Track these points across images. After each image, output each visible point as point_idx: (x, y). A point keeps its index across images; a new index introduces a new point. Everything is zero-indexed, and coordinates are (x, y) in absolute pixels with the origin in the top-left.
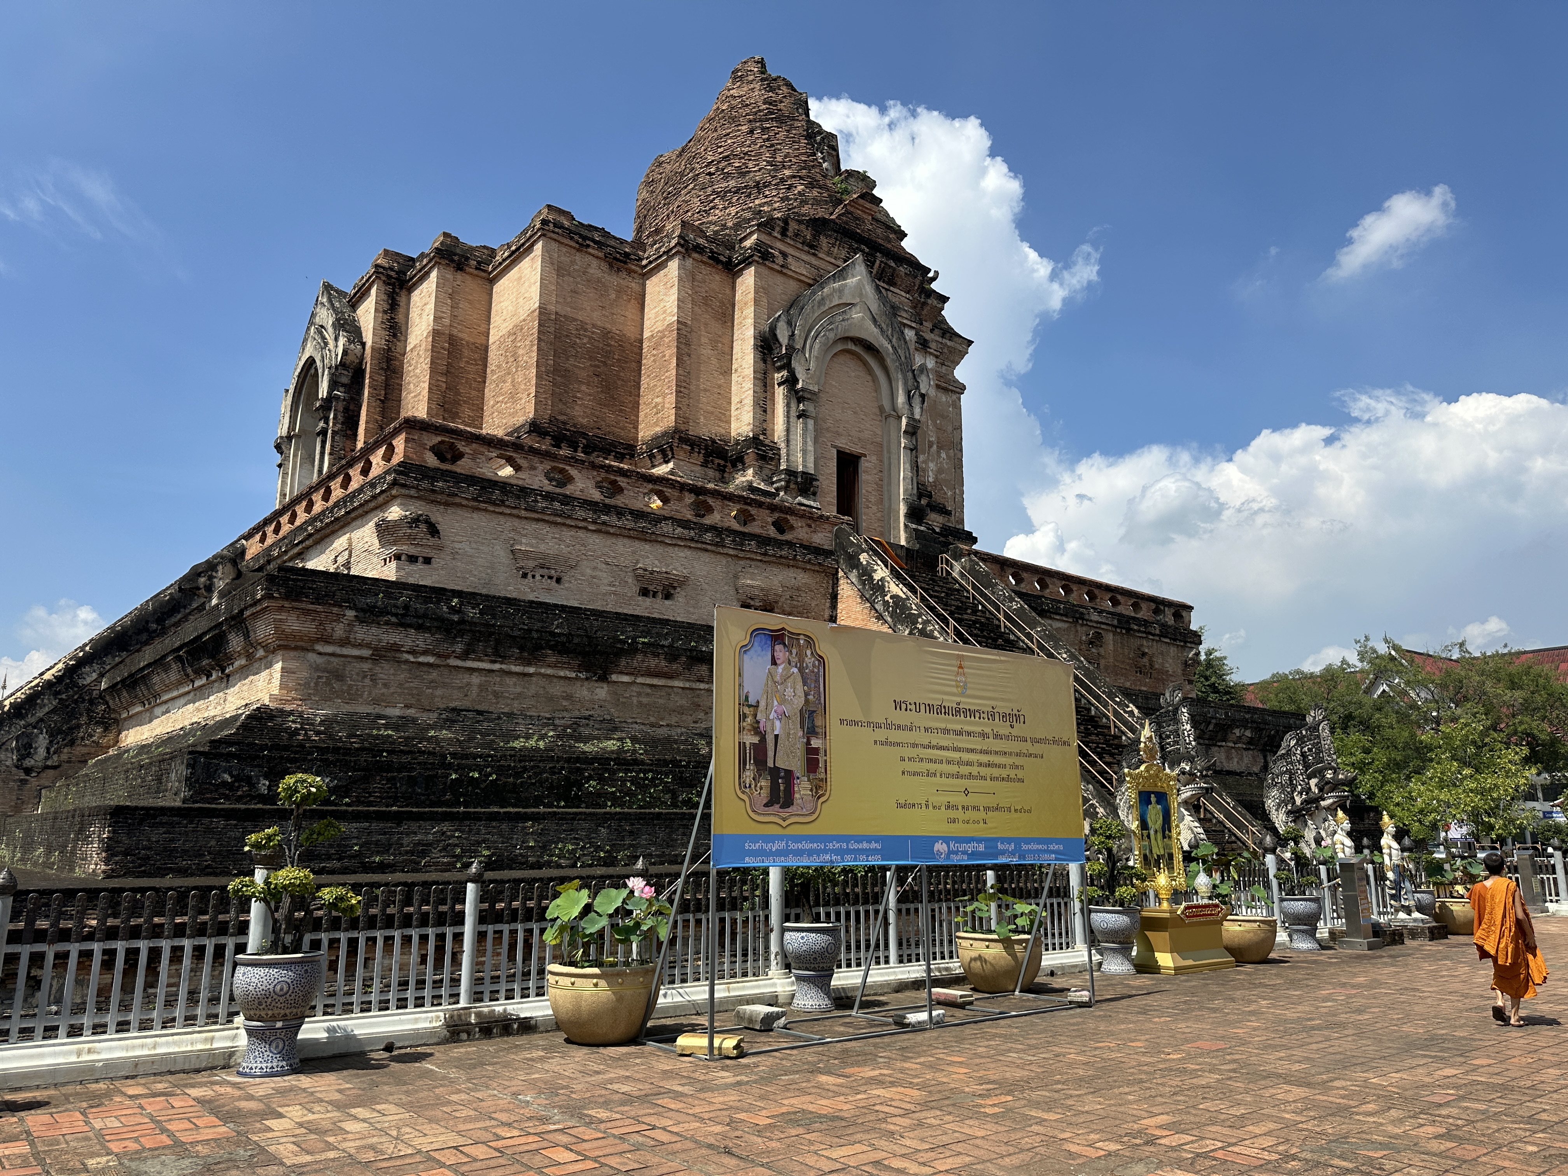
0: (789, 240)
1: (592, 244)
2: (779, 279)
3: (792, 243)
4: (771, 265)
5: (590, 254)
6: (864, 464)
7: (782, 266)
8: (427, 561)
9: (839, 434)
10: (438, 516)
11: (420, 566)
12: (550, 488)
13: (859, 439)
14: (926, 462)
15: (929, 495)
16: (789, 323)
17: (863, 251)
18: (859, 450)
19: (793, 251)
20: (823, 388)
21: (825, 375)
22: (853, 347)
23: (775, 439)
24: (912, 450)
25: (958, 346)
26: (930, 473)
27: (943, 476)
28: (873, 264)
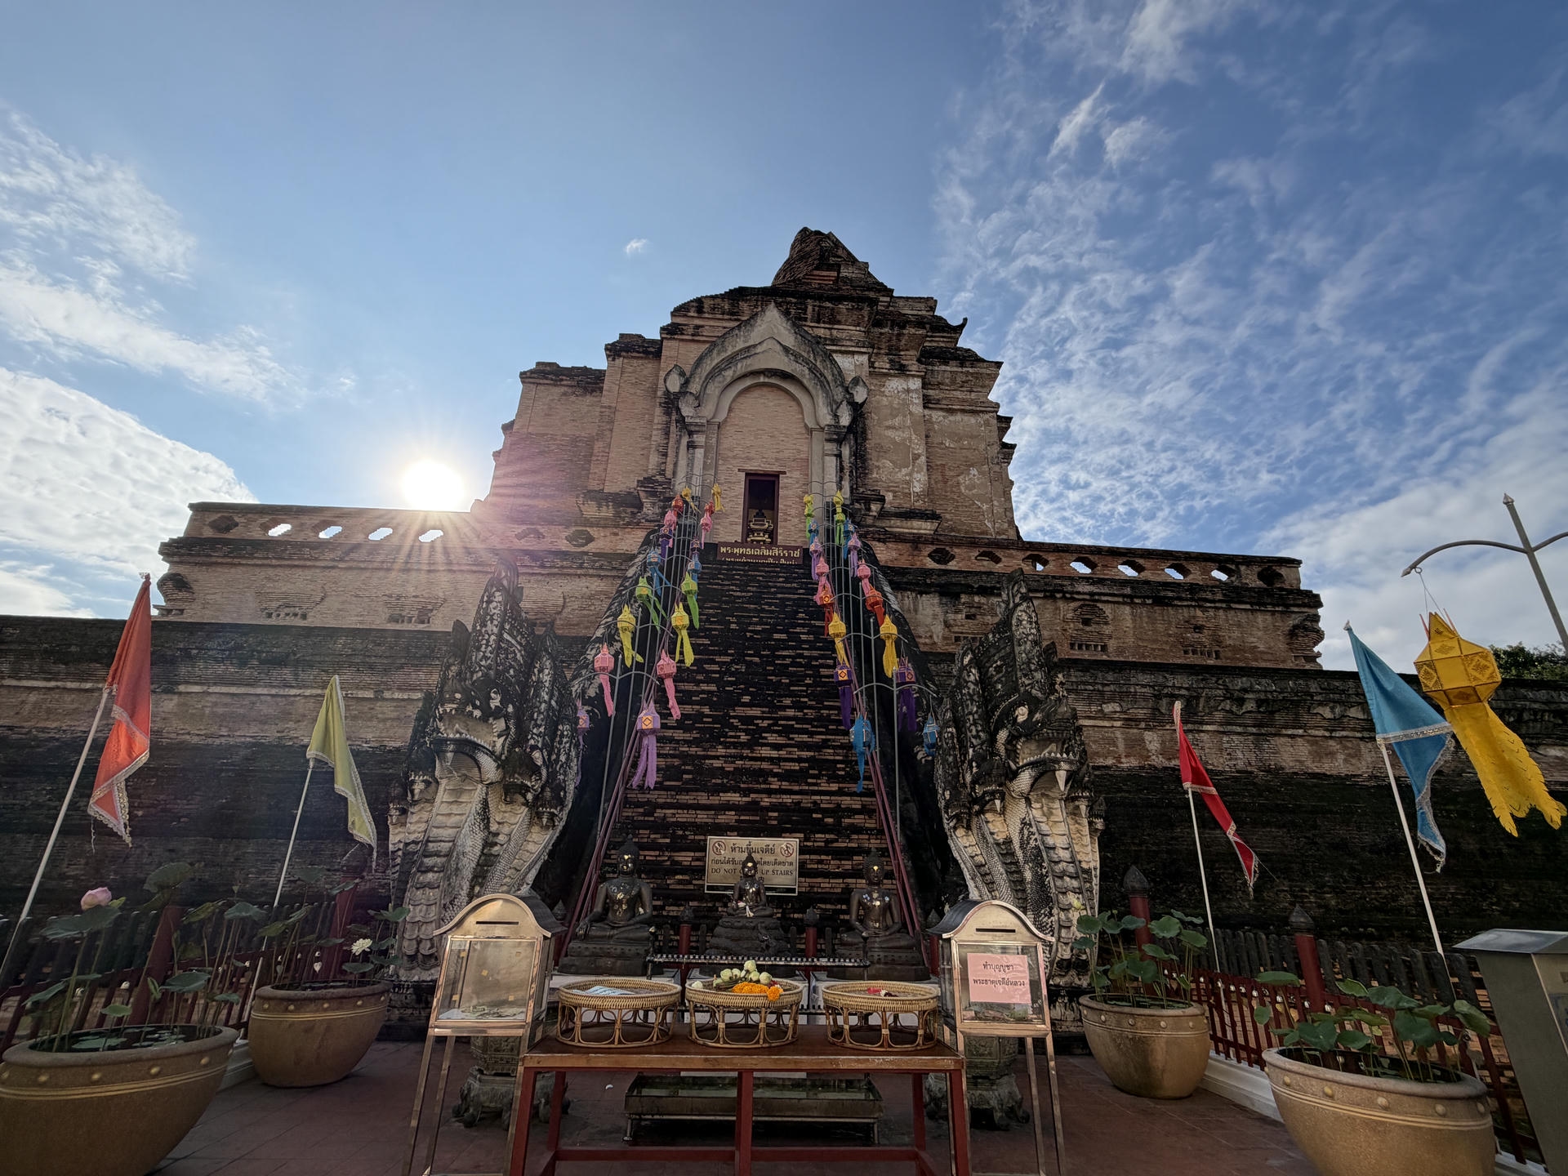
0: (706, 315)
2: (694, 346)
3: (710, 316)
4: (681, 337)
5: (565, 385)
6: (783, 480)
7: (693, 335)
8: (180, 612)
9: (749, 459)
10: (195, 575)
13: (777, 459)
14: (910, 474)
15: (882, 500)
16: (682, 374)
17: (790, 302)
18: (776, 468)
19: (712, 323)
20: (725, 421)
21: (730, 410)
22: (767, 380)
23: (669, 474)
24: (839, 456)
25: (984, 371)
26: (916, 484)
27: (974, 491)
28: (805, 310)
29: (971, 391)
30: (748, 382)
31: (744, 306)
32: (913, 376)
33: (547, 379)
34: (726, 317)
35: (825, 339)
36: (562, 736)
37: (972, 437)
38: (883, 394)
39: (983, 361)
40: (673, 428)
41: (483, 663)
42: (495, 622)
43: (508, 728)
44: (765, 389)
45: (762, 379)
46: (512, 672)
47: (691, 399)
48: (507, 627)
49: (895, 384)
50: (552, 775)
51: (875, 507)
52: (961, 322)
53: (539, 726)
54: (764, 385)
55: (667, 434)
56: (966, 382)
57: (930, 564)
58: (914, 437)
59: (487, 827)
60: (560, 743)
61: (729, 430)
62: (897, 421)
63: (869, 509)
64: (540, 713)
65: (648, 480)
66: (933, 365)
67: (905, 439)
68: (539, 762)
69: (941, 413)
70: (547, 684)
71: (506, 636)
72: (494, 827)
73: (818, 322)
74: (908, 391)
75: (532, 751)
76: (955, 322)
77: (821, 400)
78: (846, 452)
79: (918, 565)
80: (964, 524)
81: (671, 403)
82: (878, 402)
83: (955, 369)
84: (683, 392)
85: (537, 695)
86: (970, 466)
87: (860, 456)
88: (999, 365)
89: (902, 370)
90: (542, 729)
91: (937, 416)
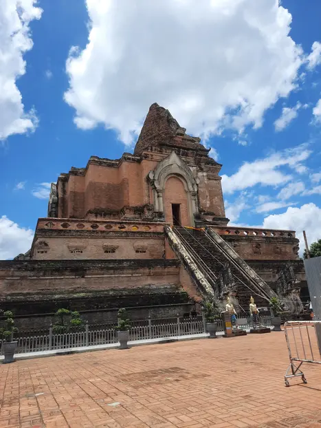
0: (153, 151)
1: (103, 163)
5: (103, 166)
6: (181, 206)
7: (152, 159)
8: (46, 252)
9: (172, 199)
10: (48, 240)
11: (44, 254)
12: (77, 229)
13: (179, 200)
14: (206, 202)
16: (153, 173)
17: (176, 149)
18: (178, 202)
19: (156, 154)
20: (165, 188)
21: (166, 185)
23: (153, 204)
24: (195, 200)
26: (208, 204)
27: (217, 204)
28: (180, 152)
29: (214, 173)
30: (170, 176)
31: (164, 149)
32: (205, 172)
33: (97, 163)
35: (186, 162)
37: (215, 187)
40: (151, 189)
45: (173, 175)
49: (200, 174)
54: (174, 177)
56: (213, 170)
57: (226, 234)
61: (167, 191)
65: (146, 205)
66: (205, 165)
73: (183, 156)
74: (204, 176)
76: (207, 148)
77: (189, 184)
81: (149, 181)
83: (211, 166)
84: (154, 180)
86: (215, 196)
87: (198, 199)
88: (222, 165)
89: (202, 170)
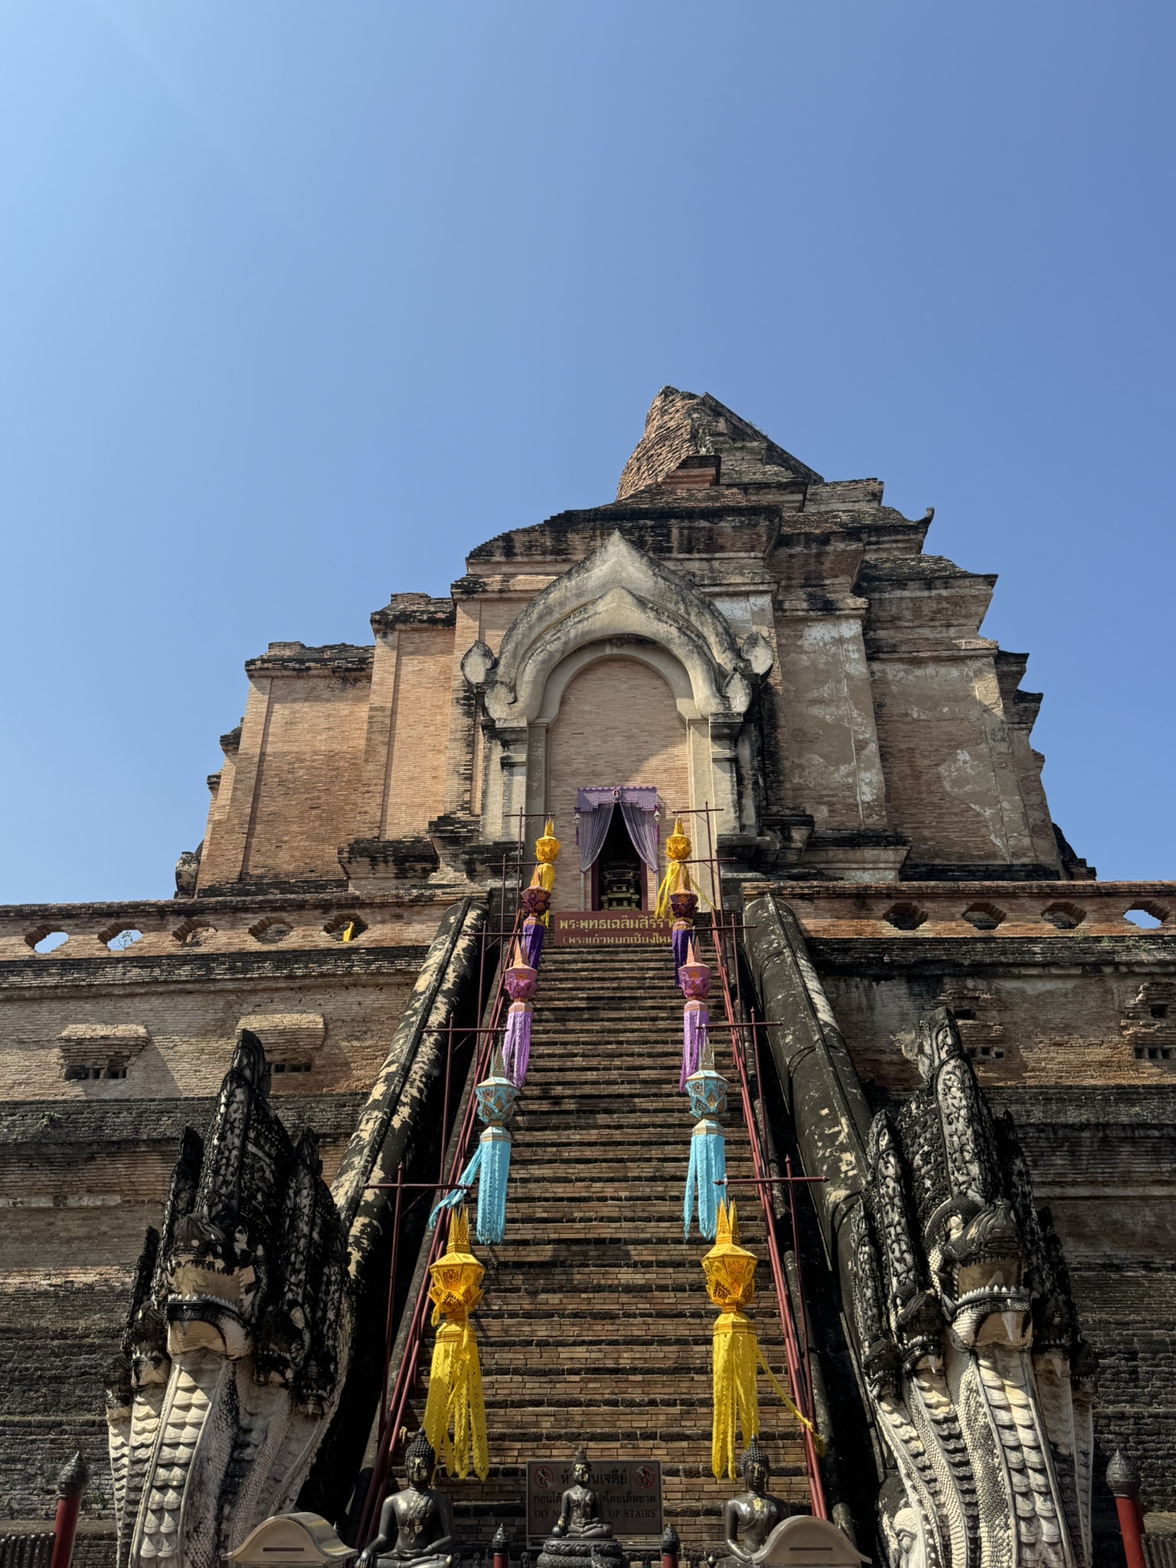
0: (519, 559)
1: (312, 664)
2: (502, 608)
3: (525, 559)
4: (483, 596)
5: (314, 677)
7: (501, 591)
13: (640, 772)
14: (853, 774)
15: (808, 821)
16: (487, 653)
17: (645, 527)
19: (528, 569)
20: (558, 720)
21: (563, 702)
22: (615, 651)
23: (478, 810)
24: (735, 761)
25: (967, 591)
26: (866, 789)
27: (967, 788)
28: (668, 537)
29: (948, 626)
30: (587, 658)
31: (575, 539)
32: (847, 617)
33: (286, 668)
34: (549, 558)
35: (702, 578)
36: (329, 1283)
37: (956, 700)
38: (801, 650)
39: (965, 576)
40: (481, 737)
41: (223, 1191)
42: (237, 1131)
43: (258, 1279)
44: (615, 665)
45: (608, 651)
46: (259, 1197)
47: (501, 692)
48: (252, 1134)
49: (818, 634)
50: (318, 1339)
51: (798, 835)
52: (922, 515)
53: (298, 1272)
54: (612, 659)
55: (471, 744)
56: (939, 611)
57: (889, 930)
58: (855, 714)
59: (236, 1420)
60: (327, 1293)
61: (565, 731)
62: (826, 691)
63: (789, 839)
64: (298, 1252)
65: (445, 820)
66: (882, 591)
67: (841, 719)
68: (300, 1325)
69: (900, 666)
70: (306, 1211)
71: (251, 1148)
72: (244, 1421)
73: (690, 552)
74: (841, 641)
75: (290, 1310)
76: (914, 516)
77: (698, 674)
78: (745, 752)
79: (867, 934)
80: (956, 844)
81: (473, 699)
82: (794, 664)
83: (918, 594)
84: (490, 681)
85: (294, 1228)
86: (957, 747)
87: (768, 758)
88: (991, 580)
89: (828, 610)
90: (302, 1276)
91: (894, 671)
